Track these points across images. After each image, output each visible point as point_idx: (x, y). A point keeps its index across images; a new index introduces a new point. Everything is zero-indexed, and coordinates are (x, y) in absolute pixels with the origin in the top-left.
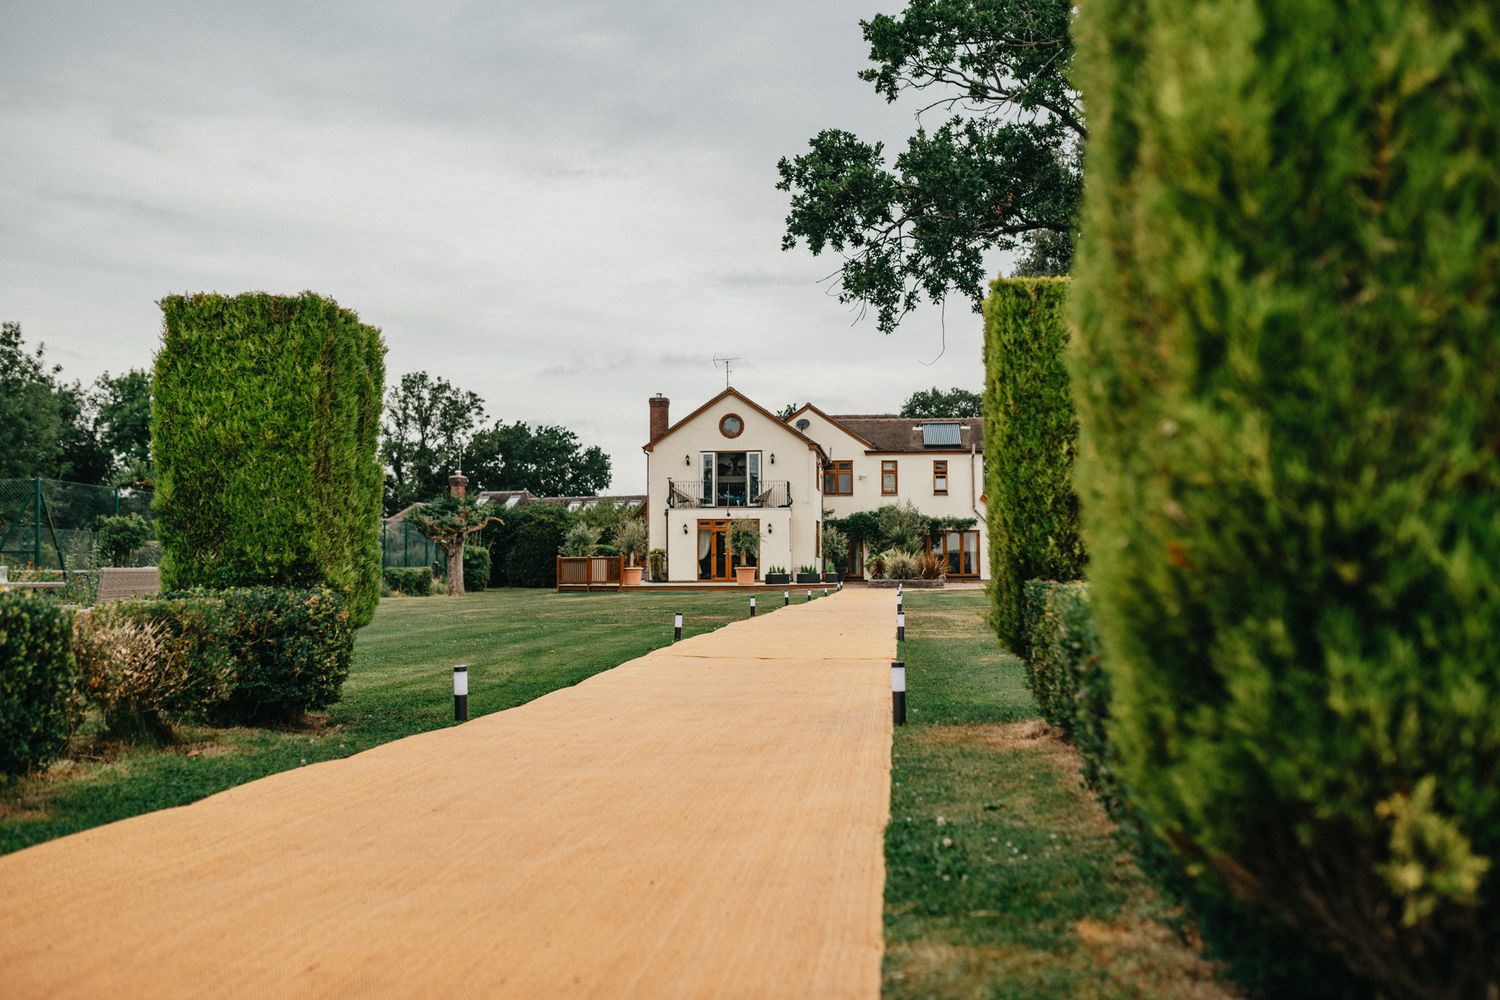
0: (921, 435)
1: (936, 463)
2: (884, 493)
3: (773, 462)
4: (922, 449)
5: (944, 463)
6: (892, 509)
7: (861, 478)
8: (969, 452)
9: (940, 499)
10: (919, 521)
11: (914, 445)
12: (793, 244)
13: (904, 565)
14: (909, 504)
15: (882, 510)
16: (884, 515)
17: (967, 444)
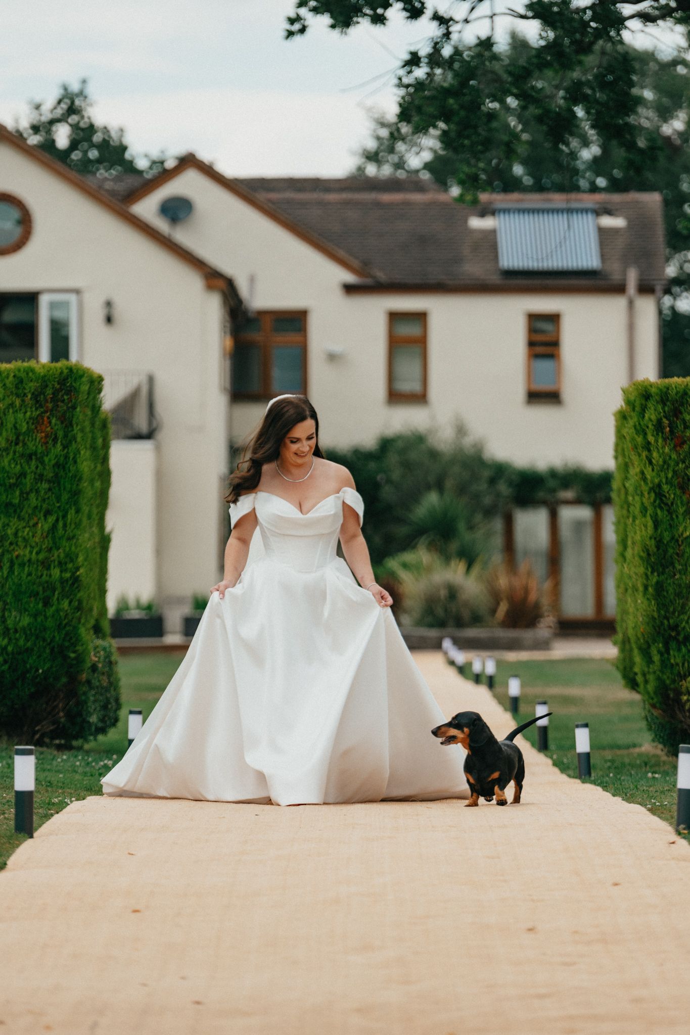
0: (490, 240)
1: (534, 318)
2: (395, 397)
3: (109, 320)
4: (496, 279)
5: (554, 319)
6: (418, 439)
7: (332, 357)
8: (619, 289)
9: (543, 413)
10: (487, 474)
11: (473, 269)
12: (303, 30)
13: (453, 592)
14: (461, 430)
15: (386, 444)
16: (393, 459)
17: (615, 269)
